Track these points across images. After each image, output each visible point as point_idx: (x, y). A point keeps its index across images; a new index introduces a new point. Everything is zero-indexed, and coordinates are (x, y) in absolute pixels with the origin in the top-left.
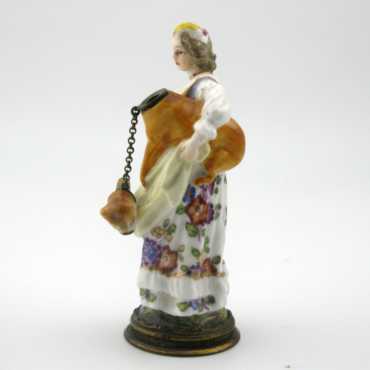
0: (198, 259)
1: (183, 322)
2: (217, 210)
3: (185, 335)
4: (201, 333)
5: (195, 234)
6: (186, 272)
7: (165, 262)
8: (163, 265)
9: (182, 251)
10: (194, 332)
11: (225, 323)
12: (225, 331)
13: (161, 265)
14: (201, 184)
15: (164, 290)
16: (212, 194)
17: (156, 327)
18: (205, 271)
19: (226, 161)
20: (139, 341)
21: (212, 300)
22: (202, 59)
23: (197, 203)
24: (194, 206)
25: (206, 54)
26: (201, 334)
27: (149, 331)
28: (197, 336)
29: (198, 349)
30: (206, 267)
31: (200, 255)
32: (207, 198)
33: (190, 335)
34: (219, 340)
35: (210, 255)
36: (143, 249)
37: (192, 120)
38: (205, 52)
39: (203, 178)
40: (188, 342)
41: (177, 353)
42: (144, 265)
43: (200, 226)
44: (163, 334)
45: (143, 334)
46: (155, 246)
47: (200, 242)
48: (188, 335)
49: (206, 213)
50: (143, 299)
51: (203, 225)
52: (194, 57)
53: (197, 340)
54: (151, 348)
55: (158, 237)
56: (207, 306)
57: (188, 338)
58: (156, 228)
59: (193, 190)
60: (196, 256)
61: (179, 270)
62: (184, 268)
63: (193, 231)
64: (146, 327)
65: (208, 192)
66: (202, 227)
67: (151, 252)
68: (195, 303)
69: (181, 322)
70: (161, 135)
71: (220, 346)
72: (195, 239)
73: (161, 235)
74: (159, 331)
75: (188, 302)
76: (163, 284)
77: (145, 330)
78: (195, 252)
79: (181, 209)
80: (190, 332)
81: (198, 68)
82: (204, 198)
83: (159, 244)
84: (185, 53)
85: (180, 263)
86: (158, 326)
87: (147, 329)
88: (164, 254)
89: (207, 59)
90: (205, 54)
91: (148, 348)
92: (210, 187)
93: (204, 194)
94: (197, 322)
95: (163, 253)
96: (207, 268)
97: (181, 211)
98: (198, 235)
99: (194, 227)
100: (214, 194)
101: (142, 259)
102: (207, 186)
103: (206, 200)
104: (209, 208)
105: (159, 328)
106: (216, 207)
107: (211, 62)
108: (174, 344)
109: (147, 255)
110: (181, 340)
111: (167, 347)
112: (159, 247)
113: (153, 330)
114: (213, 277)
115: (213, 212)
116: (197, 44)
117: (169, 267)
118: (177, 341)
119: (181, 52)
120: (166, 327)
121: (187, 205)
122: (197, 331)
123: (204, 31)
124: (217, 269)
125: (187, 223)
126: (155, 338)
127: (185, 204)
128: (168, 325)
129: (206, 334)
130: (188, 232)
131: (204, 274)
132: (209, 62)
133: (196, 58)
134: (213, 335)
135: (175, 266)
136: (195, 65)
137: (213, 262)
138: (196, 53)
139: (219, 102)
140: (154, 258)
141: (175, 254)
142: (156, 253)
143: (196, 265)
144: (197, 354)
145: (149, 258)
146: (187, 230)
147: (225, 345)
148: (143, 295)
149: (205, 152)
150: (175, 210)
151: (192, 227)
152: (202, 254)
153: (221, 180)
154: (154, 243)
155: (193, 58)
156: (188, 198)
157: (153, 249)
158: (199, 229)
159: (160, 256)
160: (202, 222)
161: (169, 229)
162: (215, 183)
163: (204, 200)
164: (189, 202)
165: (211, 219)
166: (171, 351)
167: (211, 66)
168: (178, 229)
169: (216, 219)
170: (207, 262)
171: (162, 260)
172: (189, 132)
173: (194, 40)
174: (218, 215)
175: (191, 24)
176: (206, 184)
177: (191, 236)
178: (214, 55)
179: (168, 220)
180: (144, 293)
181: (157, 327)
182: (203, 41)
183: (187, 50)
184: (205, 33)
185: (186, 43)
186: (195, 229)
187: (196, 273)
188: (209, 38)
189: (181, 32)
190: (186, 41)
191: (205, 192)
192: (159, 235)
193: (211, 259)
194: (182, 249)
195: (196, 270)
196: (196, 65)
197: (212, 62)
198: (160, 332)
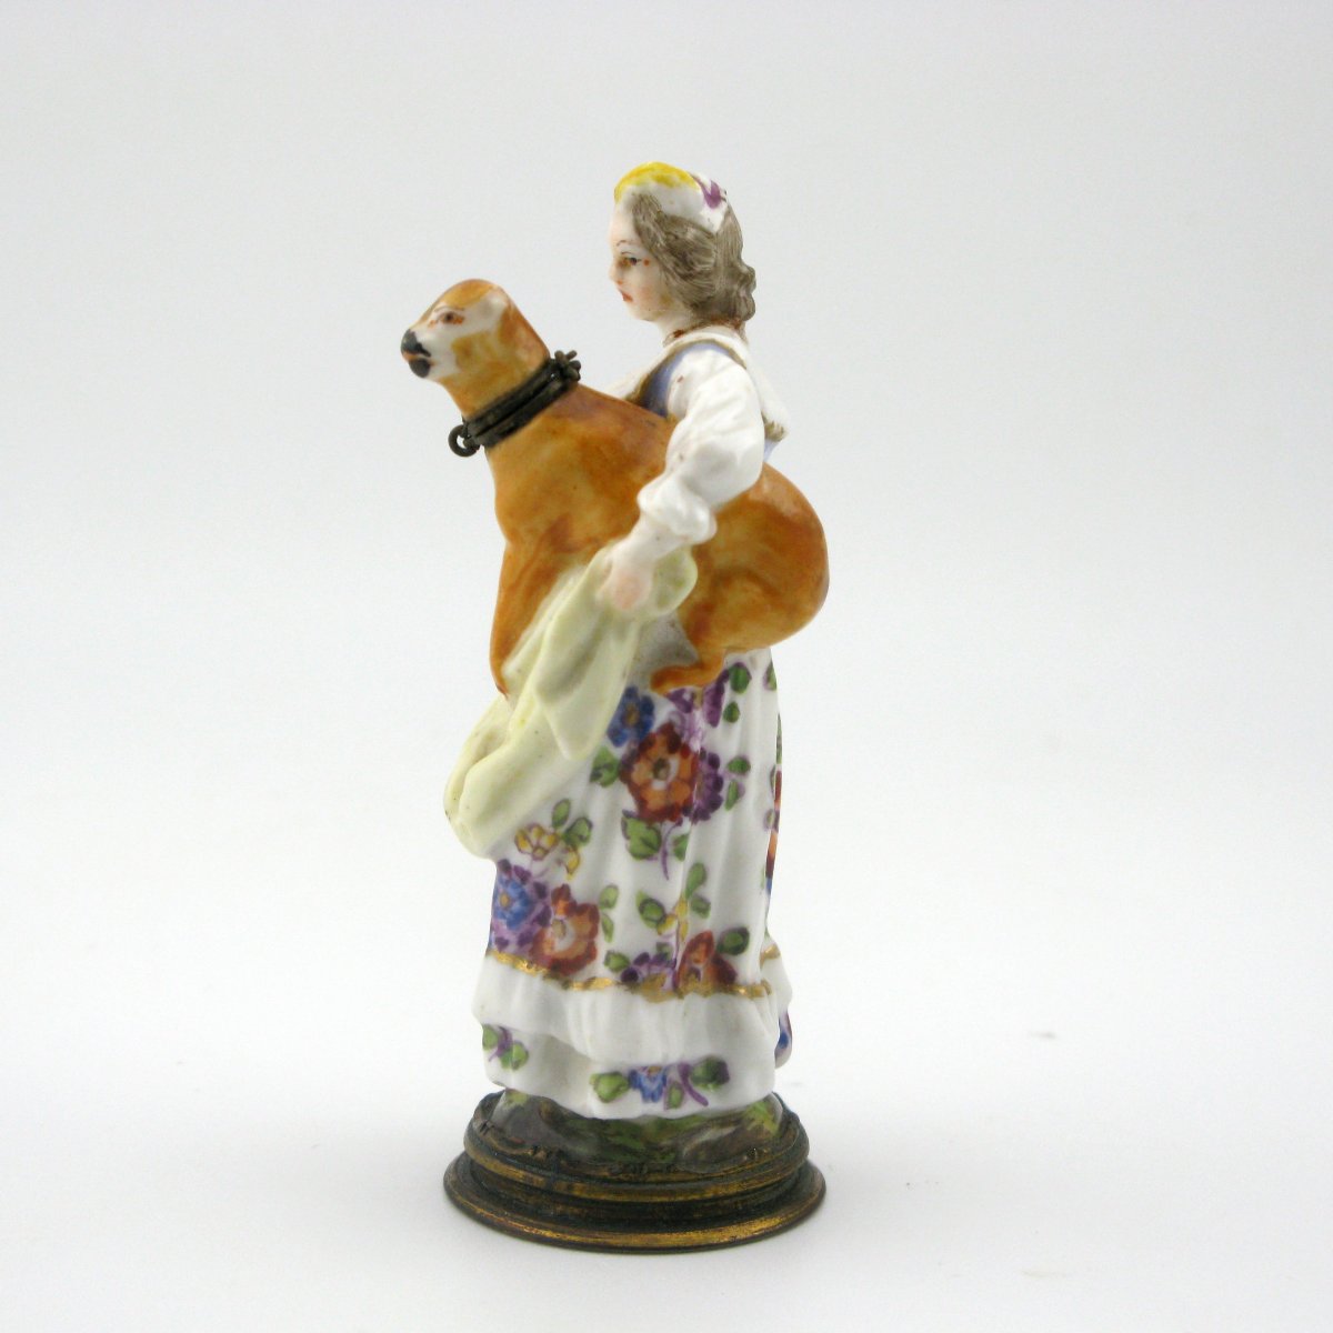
0: (660, 934)
1: (618, 1140)
2: (734, 776)
3: (620, 1182)
4: (674, 1177)
5: (650, 850)
6: (620, 973)
7: (559, 941)
8: (552, 948)
9: (610, 904)
10: (649, 1172)
11: (760, 1153)
12: (760, 1178)
13: (547, 951)
14: (672, 689)
15: (553, 1032)
16: (713, 722)
17: (530, 1153)
18: (693, 976)
19: (752, 612)
20: (479, 1197)
21: (717, 1073)
22: (697, 281)
23: (659, 750)
24: (648, 758)
25: (715, 265)
26: (673, 1182)
27: (509, 1164)
28: (658, 1187)
29: (663, 1231)
30: (697, 961)
31: (668, 920)
32: (692, 733)
33: (637, 1183)
34: (739, 1205)
35: (711, 924)
36: (495, 898)
37: (636, 476)
38: (712, 261)
39: (680, 668)
40: (630, 1204)
41: (591, 1240)
42: (495, 947)
43: (668, 825)
44: (549, 1174)
45: (492, 1173)
46: (528, 888)
47: (668, 878)
48: (630, 1182)
49: (691, 783)
50: (490, 1060)
51: (680, 823)
52: (672, 275)
53: (658, 1200)
54: (512, 1219)
55: (535, 858)
56: (699, 1090)
57: (628, 1192)
58: (531, 827)
59: (647, 708)
60: (654, 924)
61: (599, 968)
62: (614, 962)
63: (646, 842)
64: (503, 1153)
65: (699, 716)
66: (674, 827)
67: (517, 906)
68: (653, 1080)
69: (609, 1138)
70: (540, 525)
71: (739, 1223)
72: (653, 868)
73: (546, 852)
74: (539, 1165)
75: (625, 1070)
76: (549, 1012)
77: (497, 1162)
78: (651, 909)
79: (608, 767)
80: (634, 1173)
81: (689, 313)
82: (682, 735)
83: (541, 880)
84: (647, 263)
85: (603, 946)
86: (536, 1150)
87: (503, 1158)
88: (555, 913)
89: (720, 284)
90: (708, 267)
91: (502, 1219)
92: (706, 698)
93: (683, 720)
94: (666, 1142)
95: (552, 908)
96: (700, 967)
97: (606, 775)
98: (659, 855)
99: (649, 827)
100: (722, 722)
101: (492, 929)
102: (693, 696)
103: (688, 741)
104: (704, 767)
105: (541, 1155)
106: (731, 764)
107: (734, 294)
108: (586, 1211)
109: (503, 916)
110: (603, 1197)
111: (561, 1221)
112: (541, 890)
113: (523, 1162)
114: (723, 998)
115: (718, 783)
116: (684, 233)
117: (572, 957)
118: (593, 1201)
119: (634, 261)
120: (562, 1154)
121: (624, 756)
122: (660, 1171)
123: (709, 192)
124: (735, 969)
125: (627, 815)
126: (529, 1189)
127: (619, 753)
128: (569, 1146)
129: (689, 1181)
130: (628, 842)
131: (690, 986)
132: (728, 293)
133: (678, 278)
134: (713, 1188)
135: (590, 954)
136: (678, 303)
137: (722, 948)
138: (680, 264)
139: (726, 419)
140: (525, 926)
141: (589, 914)
142: (531, 910)
143: (652, 952)
144: (656, 1245)
145: (510, 924)
146: (627, 837)
147: (757, 1222)
148: (492, 1047)
149: (678, 583)
150: (587, 772)
151: (640, 828)
152: (674, 916)
153: (748, 677)
154: (524, 875)
155: (671, 279)
156: (627, 731)
157: (522, 895)
158: (664, 834)
159: (543, 920)
160: (673, 812)
161: (569, 830)
162: (728, 686)
163: (684, 740)
164: (634, 747)
165: (713, 804)
166: (572, 1234)
167: (735, 306)
168: (596, 834)
169: (729, 806)
170: (702, 947)
171: (551, 933)
172: (623, 517)
173: (675, 221)
174: (738, 793)
175: (665, 168)
176: (690, 688)
177: (637, 856)
178: (745, 270)
179: (567, 802)
180: (494, 1039)
181: (535, 1153)
182: (706, 224)
183: (653, 254)
184: (714, 197)
185: (648, 229)
186: (651, 835)
187: (653, 979)
188: (729, 213)
189: (633, 194)
190: (648, 224)
191: (687, 716)
192: (539, 853)
193: (716, 937)
194: (611, 896)
195: (656, 969)
196: (684, 303)
197: (738, 293)
198: (541, 1168)
